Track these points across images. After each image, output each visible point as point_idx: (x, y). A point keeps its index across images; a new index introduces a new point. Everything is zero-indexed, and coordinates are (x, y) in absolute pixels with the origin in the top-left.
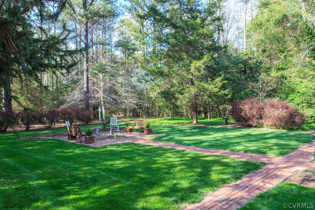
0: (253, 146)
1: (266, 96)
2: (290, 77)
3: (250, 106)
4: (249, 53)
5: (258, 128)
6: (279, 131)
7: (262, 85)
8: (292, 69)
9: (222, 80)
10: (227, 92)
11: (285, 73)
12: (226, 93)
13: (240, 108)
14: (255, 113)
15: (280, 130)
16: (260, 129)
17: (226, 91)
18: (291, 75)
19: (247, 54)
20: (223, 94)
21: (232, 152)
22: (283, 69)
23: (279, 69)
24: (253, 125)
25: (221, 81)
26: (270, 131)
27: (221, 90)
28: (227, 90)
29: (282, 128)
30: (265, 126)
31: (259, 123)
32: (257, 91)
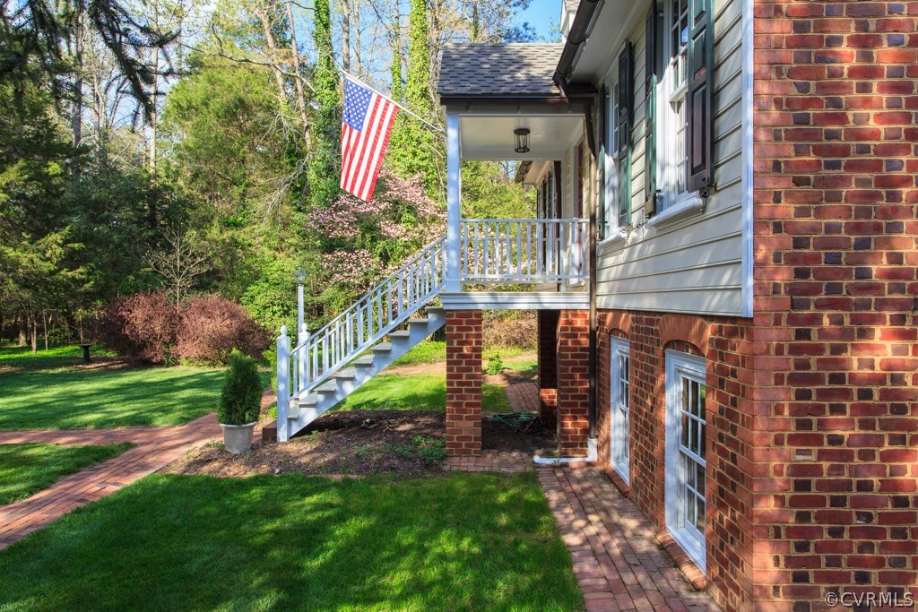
0: (124, 410)
1: (192, 288)
2: (250, 245)
3: (146, 312)
4: (162, 173)
5: (168, 366)
6: (213, 370)
7: (182, 259)
8: (254, 226)
9: (66, 242)
10: (82, 274)
11: (241, 235)
12: (78, 277)
13: (122, 316)
14: (158, 329)
15: (217, 369)
16: (170, 369)
17: (78, 270)
18: (253, 242)
19: (158, 176)
20: (69, 279)
21: (62, 432)
22: (237, 225)
23: (228, 225)
24: (154, 361)
25: (61, 242)
26: (194, 370)
27: (62, 269)
28: (81, 270)
29: (222, 363)
30: (183, 360)
31: (167, 354)
32: (168, 274)
